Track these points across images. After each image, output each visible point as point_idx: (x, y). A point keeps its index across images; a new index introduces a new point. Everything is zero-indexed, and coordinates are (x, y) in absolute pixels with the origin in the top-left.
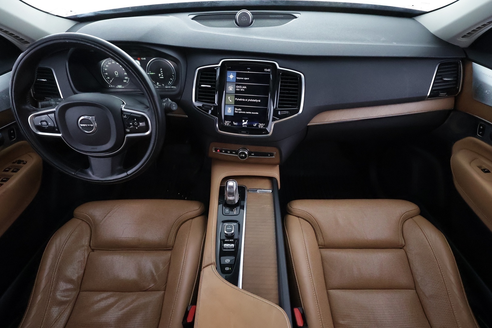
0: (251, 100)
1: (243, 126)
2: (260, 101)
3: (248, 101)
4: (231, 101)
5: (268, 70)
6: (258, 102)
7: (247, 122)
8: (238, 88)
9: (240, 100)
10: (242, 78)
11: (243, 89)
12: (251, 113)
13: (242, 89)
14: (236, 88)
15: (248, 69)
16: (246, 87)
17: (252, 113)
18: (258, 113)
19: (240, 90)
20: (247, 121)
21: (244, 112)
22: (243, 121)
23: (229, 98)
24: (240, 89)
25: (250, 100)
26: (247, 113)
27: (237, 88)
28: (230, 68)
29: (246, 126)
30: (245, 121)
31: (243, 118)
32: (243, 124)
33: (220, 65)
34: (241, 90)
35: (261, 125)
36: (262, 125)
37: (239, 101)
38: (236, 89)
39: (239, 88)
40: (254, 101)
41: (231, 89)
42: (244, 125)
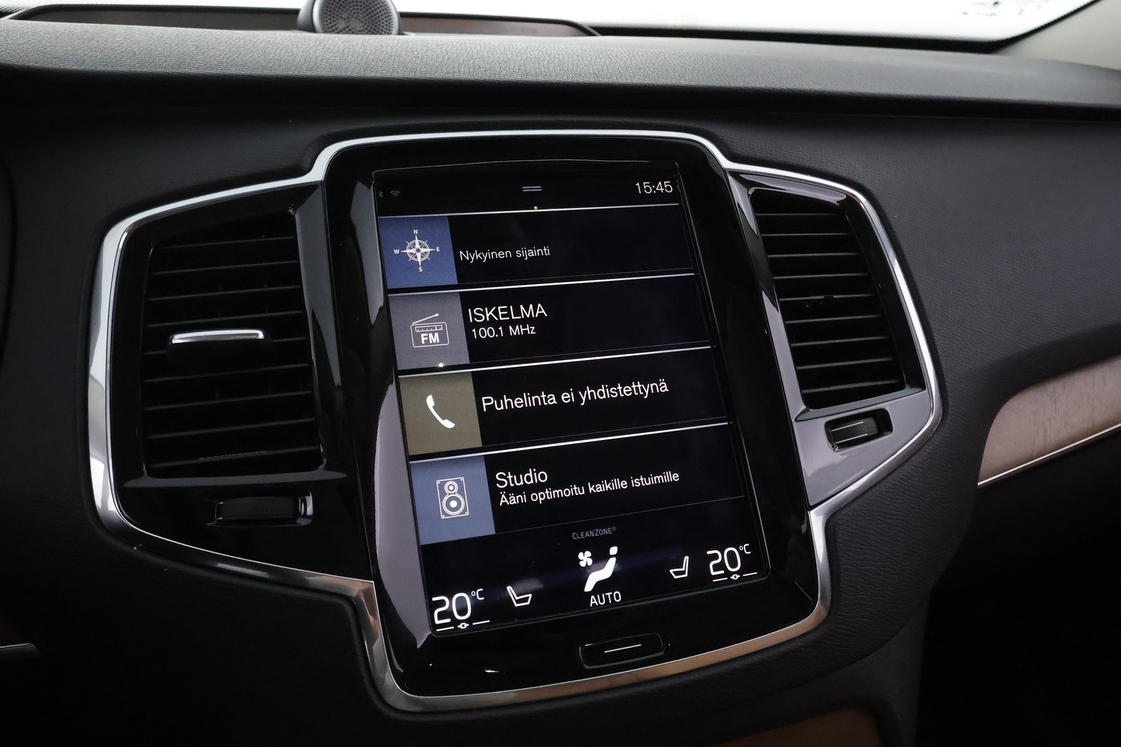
0: (603, 393)
1: (593, 601)
2: (664, 387)
3: (578, 399)
4: (448, 424)
5: (663, 187)
6: (655, 396)
7: (611, 564)
8: (485, 324)
9: (517, 403)
10: (501, 255)
11: (524, 322)
12: (623, 484)
13: (514, 323)
14: (469, 326)
15: (526, 189)
16: (541, 310)
17: (637, 483)
18: (675, 477)
19: (506, 331)
20: (614, 550)
21: (576, 491)
22: (585, 558)
23: (430, 402)
24: (505, 325)
25: (597, 395)
26: (600, 488)
27: (478, 326)
28: (395, 193)
29: (617, 596)
30: (600, 558)
31: (575, 536)
32: (589, 587)
33: (317, 173)
34: (515, 331)
35: (722, 556)
36: (731, 554)
37: (511, 411)
38: (469, 335)
39: (492, 322)
40: (626, 391)
41: (434, 338)
42: (601, 587)
